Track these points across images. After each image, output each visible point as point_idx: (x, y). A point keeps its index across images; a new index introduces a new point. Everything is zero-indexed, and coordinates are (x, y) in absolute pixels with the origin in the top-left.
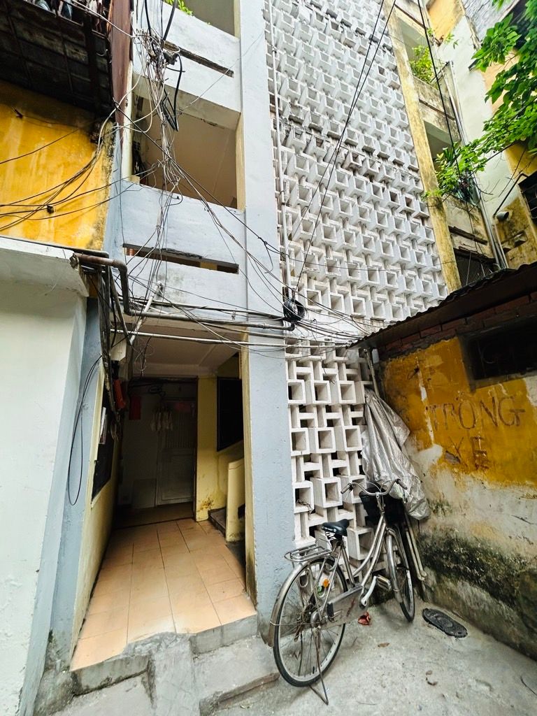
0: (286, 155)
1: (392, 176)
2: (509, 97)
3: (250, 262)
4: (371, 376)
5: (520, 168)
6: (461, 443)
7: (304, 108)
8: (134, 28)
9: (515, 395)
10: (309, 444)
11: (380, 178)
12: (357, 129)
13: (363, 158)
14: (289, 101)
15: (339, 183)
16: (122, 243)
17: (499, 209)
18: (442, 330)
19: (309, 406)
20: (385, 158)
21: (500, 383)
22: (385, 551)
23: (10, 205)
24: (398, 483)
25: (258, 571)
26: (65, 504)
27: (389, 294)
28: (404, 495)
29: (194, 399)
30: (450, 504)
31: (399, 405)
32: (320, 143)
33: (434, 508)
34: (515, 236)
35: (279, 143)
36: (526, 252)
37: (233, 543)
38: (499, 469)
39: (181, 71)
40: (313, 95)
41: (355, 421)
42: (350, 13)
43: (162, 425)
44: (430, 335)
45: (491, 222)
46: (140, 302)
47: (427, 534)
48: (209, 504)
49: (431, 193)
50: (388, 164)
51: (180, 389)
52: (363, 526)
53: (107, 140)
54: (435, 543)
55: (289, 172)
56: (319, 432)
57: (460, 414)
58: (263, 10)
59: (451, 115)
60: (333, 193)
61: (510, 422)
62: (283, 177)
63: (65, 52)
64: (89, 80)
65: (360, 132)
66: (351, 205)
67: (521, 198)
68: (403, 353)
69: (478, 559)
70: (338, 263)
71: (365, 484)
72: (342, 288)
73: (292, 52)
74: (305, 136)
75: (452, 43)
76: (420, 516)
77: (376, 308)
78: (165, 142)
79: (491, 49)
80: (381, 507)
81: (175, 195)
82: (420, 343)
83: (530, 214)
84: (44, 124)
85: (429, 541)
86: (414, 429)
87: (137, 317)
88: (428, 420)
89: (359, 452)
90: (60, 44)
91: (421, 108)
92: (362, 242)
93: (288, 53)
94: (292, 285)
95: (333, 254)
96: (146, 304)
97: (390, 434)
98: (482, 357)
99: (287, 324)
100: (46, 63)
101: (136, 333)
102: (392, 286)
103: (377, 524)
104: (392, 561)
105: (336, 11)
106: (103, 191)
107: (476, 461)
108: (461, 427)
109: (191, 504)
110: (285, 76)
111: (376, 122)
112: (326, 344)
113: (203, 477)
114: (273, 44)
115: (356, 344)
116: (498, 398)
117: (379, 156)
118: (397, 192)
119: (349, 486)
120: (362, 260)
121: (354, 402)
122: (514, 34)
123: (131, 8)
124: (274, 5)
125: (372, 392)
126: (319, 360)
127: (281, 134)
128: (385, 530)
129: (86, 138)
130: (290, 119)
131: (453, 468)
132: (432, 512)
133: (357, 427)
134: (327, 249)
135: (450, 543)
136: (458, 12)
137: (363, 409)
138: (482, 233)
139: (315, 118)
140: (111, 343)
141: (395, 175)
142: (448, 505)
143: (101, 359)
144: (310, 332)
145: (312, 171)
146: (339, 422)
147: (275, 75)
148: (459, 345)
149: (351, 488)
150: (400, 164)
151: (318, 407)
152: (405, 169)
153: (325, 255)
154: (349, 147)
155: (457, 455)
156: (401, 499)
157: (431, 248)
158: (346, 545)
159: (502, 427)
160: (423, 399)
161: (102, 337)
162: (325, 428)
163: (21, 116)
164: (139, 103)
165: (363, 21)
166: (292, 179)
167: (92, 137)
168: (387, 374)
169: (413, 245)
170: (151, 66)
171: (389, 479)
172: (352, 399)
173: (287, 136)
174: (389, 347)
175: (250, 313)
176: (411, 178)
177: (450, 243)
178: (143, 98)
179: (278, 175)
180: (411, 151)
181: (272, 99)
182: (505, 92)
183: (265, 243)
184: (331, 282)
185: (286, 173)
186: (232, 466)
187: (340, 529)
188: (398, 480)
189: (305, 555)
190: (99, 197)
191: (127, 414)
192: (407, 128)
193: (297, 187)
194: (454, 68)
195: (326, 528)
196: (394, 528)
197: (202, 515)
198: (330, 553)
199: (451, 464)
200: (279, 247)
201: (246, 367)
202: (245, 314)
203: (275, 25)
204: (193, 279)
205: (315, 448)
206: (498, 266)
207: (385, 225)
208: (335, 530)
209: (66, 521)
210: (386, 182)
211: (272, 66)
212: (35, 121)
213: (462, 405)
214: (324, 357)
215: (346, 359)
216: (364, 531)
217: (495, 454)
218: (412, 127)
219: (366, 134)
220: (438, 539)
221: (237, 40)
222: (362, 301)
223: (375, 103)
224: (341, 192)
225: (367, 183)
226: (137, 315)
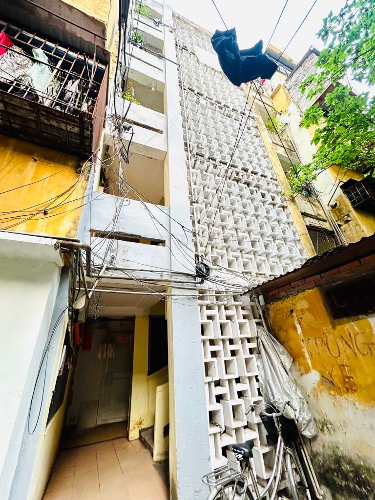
0: (194, 174)
1: (261, 183)
2: (325, 142)
3: (173, 240)
4: (260, 315)
5: (339, 177)
6: (332, 369)
7: (205, 148)
8: (107, 113)
9: (365, 332)
10: (218, 372)
11: (254, 185)
12: (237, 158)
13: (242, 174)
14: (196, 145)
15: (229, 189)
16: (89, 229)
17: (330, 201)
18: (305, 283)
19: (216, 339)
20: (256, 173)
21: (352, 321)
22: (286, 470)
23: (20, 211)
24: (289, 405)
25: (180, 494)
26: (25, 433)
27: (267, 256)
28: (295, 416)
29: (132, 332)
30: (332, 423)
31: (283, 337)
32: (215, 167)
33: (321, 427)
34: (344, 217)
35: (191, 167)
36: (353, 227)
37: (159, 462)
38: (364, 392)
39: (133, 134)
40: (210, 141)
41: (251, 351)
42: (229, 101)
43: (106, 354)
44: (298, 286)
45: (328, 209)
46: (98, 268)
47: (318, 451)
48: (140, 423)
49: (286, 193)
50: (258, 176)
51: (121, 325)
52: (266, 445)
53: (86, 172)
54: (326, 461)
55: (197, 183)
56: (225, 361)
57: (327, 345)
58: (180, 102)
59: (292, 149)
60: (225, 195)
61: (366, 353)
62: (193, 186)
63: (67, 129)
64: (79, 141)
65: (239, 160)
66: (237, 201)
67: (343, 194)
68: (281, 299)
69: (363, 477)
70: (231, 237)
71: (264, 405)
72: (234, 254)
73: (198, 131)
74: (206, 163)
75: (287, 114)
76: (310, 434)
77: (259, 266)
78: (121, 170)
79: (310, 118)
80: (278, 427)
81: (126, 199)
82: (291, 291)
83: (350, 204)
84: (49, 165)
85: (320, 459)
86: (295, 357)
87: (96, 278)
88: (305, 350)
89: (256, 377)
90: (65, 125)
91: (274, 146)
92: (246, 223)
93: (195, 121)
94: (201, 252)
95: (227, 231)
96: (102, 268)
97: (278, 362)
98: (336, 302)
99: (199, 280)
100: (55, 133)
101: (93, 290)
102: (268, 251)
103: (277, 443)
104: (292, 480)
105: (220, 101)
106: (81, 200)
107: (346, 385)
108: (331, 356)
109: (126, 423)
110: (193, 132)
111: (248, 154)
112: (226, 292)
113: (137, 398)
114: (187, 128)
115: (247, 292)
116: (353, 334)
117: (252, 172)
118: (265, 192)
119: (250, 408)
120: (247, 235)
121: (249, 336)
122: (321, 111)
123: (106, 104)
124: (186, 99)
125: (261, 327)
126: (222, 305)
127: (191, 163)
128: (284, 448)
129: (73, 171)
130: (197, 154)
131: (330, 390)
132: (320, 431)
133: (253, 356)
134: (223, 229)
135: (338, 460)
136: (288, 100)
137: (256, 341)
138: (322, 215)
139: (212, 153)
140: (75, 297)
141: (263, 183)
142: (331, 424)
143: (67, 309)
144: (215, 284)
145: (211, 182)
146: (240, 352)
147: (187, 132)
148: (318, 293)
149: (253, 410)
150: (265, 177)
151: (223, 341)
152: (268, 179)
153: (222, 232)
154: (233, 168)
155: (332, 380)
156: (294, 419)
157: (291, 226)
158: (253, 466)
159: (360, 356)
160: (299, 334)
161: (69, 294)
162: (229, 358)
163: (35, 161)
164: (107, 148)
165: (236, 105)
166: (198, 187)
167: (77, 170)
168: (272, 314)
169: (279, 224)
170: (116, 131)
171: (282, 401)
172: (247, 333)
173: (195, 163)
174: (271, 294)
175: (172, 273)
176: (273, 184)
177: (303, 222)
178: (109, 146)
179: (190, 185)
180: (271, 169)
181: (186, 144)
182: (321, 140)
183: (183, 227)
184: (227, 250)
185: (195, 184)
186: (159, 389)
187: (246, 450)
188: (289, 402)
189: (219, 478)
190: (77, 204)
191: (81, 348)
192: (267, 157)
193: (202, 192)
194: (291, 126)
195: (235, 450)
196: (291, 447)
197: (134, 434)
198: (240, 475)
199: (328, 387)
200: (191, 228)
201: (170, 312)
202: (169, 274)
203: (187, 108)
204: (135, 250)
205: (223, 375)
206: (337, 235)
207: (260, 212)
208: (243, 452)
209: (23, 449)
210: (258, 187)
211: (185, 128)
212: (44, 163)
213: (328, 339)
214: (225, 303)
215: (241, 303)
216: (267, 449)
217: (359, 379)
218: (270, 156)
219: (243, 161)
220: (327, 457)
221: (166, 116)
222: (249, 262)
223: (247, 145)
224: (230, 194)
225: (246, 188)
226: (95, 277)
